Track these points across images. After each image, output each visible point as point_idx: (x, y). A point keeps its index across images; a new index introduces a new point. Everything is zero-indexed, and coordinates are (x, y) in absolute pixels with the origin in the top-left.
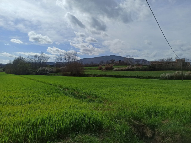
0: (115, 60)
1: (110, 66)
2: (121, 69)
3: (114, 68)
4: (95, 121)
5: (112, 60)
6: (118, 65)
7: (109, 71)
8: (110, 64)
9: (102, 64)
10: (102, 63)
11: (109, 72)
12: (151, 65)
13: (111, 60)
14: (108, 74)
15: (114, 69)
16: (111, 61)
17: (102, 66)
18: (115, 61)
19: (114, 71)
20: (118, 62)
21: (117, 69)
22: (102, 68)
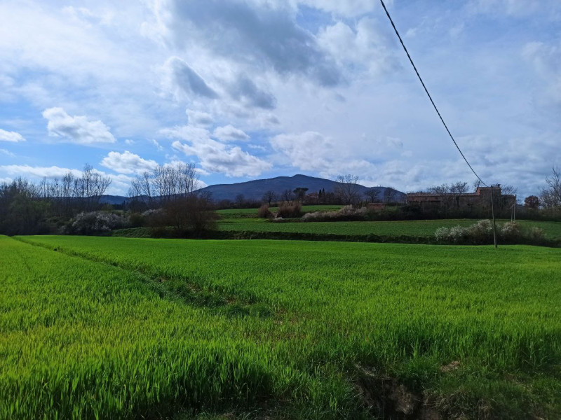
0: (306, 189)
1: (292, 208)
2: (324, 214)
3: (304, 213)
4: (248, 373)
5: (298, 189)
6: (317, 204)
7: (289, 221)
8: (293, 200)
9: (270, 201)
10: (268, 199)
11: (291, 223)
12: (408, 205)
13: (295, 189)
14: (288, 231)
15: (306, 216)
16: (295, 191)
17: (271, 206)
18: (307, 193)
19: (305, 221)
20: (316, 195)
21: (313, 214)
22: (270, 213)
